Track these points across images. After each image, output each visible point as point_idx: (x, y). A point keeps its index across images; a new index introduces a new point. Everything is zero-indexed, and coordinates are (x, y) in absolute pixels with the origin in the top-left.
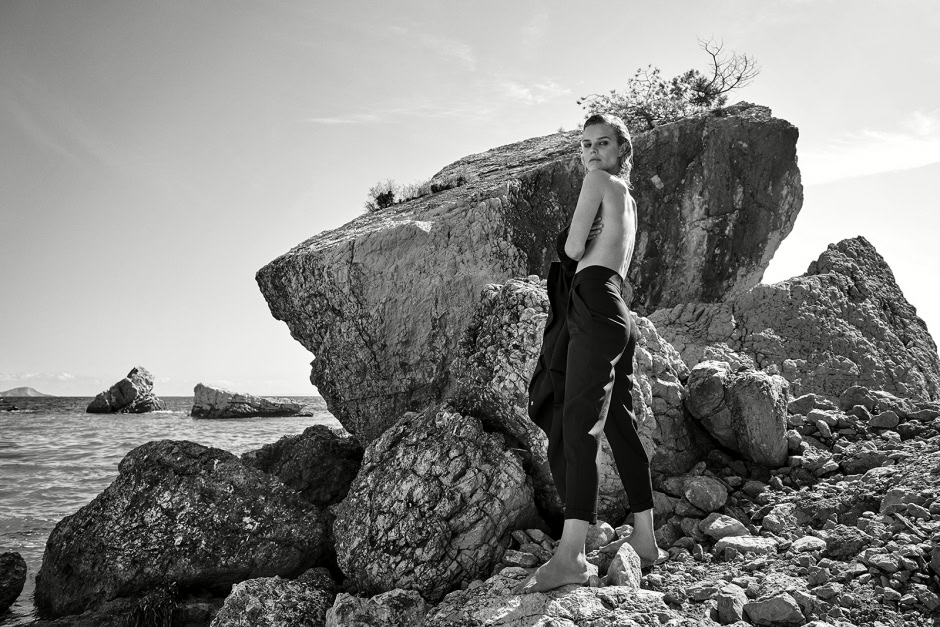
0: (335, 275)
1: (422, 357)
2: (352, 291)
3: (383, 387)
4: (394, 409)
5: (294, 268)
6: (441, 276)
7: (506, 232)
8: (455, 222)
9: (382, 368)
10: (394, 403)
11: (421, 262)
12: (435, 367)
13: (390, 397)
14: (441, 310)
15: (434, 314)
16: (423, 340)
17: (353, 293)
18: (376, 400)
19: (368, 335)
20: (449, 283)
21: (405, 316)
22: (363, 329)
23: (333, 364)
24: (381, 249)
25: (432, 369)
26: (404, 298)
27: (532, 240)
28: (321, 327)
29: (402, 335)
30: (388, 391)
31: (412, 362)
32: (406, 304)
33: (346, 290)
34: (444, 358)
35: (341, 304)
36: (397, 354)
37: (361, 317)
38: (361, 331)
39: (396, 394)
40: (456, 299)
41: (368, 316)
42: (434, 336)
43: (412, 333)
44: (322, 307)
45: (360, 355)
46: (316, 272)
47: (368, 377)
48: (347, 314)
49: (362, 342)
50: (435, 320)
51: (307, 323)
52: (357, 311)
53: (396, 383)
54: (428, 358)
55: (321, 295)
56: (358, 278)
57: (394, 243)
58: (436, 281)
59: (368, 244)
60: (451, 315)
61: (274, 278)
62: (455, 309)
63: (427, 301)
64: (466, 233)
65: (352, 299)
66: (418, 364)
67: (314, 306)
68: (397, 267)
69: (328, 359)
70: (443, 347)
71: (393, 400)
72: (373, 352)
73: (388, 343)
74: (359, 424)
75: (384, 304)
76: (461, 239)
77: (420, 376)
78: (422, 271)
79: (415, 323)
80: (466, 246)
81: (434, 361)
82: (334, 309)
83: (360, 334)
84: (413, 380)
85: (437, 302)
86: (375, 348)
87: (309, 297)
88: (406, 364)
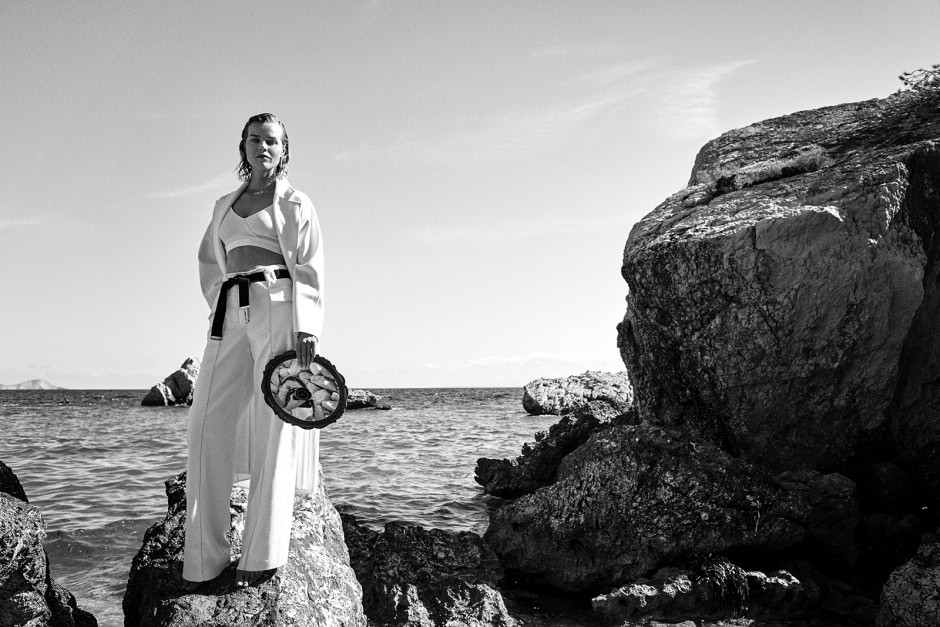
0: (739, 262)
1: (830, 342)
2: (758, 278)
3: (780, 373)
4: (788, 395)
5: (684, 254)
6: (861, 262)
7: (903, 217)
8: (857, 207)
9: (783, 353)
10: (790, 388)
11: (837, 248)
12: (841, 353)
13: (785, 382)
14: (860, 294)
15: (852, 299)
16: (835, 325)
17: (759, 279)
18: (769, 386)
19: (774, 321)
20: (870, 269)
21: (819, 302)
22: (770, 315)
23: (716, 350)
24: (788, 236)
25: (837, 354)
26: (820, 283)
27: (924, 223)
28: (705, 314)
29: (811, 320)
30: (785, 376)
31: (817, 347)
32: (822, 289)
33: (750, 276)
34: (855, 343)
35: (739, 290)
36: (804, 340)
37: (767, 304)
38: (766, 317)
39: (792, 380)
40: (875, 284)
41: (774, 302)
42: (847, 321)
43: (824, 318)
44: (712, 293)
45: (760, 341)
46: (713, 259)
47: (764, 363)
48: (745, 299)
49: (766, 327)
50: (852, 305)
51: (688, 309)
52: (759, 298)
53: (795, 368)
54: (834, 343)
55: (713, 281)
56: (767, 265)
57: (803, 229)
58: (857, 267)
59: (775, 231)
60: (869, 301)
61: (655, 265)
62: (874, 294)
63: (845, 286)
64: (874, 219)
65: (755, 286)
66: (823, 349)
67: (703, 292)
68: (810, 254)
69: (710, 346)
70: (855, 332)
71: (788, 385)
72: (777, 338)
73: (795, 329)
74: (739, 411)
75: (797, 290)
76: (869, 224)
77: (824, 361)
78: (838, 256)
79: (829, 309)
80: (876, 231)
81: (841, 346)
82: (726, 296)
83: (765, 320)
84: (816, 365)
85: (856, 288)
86: (780, 333)
87: (700, 284)
88: (811, 349)
